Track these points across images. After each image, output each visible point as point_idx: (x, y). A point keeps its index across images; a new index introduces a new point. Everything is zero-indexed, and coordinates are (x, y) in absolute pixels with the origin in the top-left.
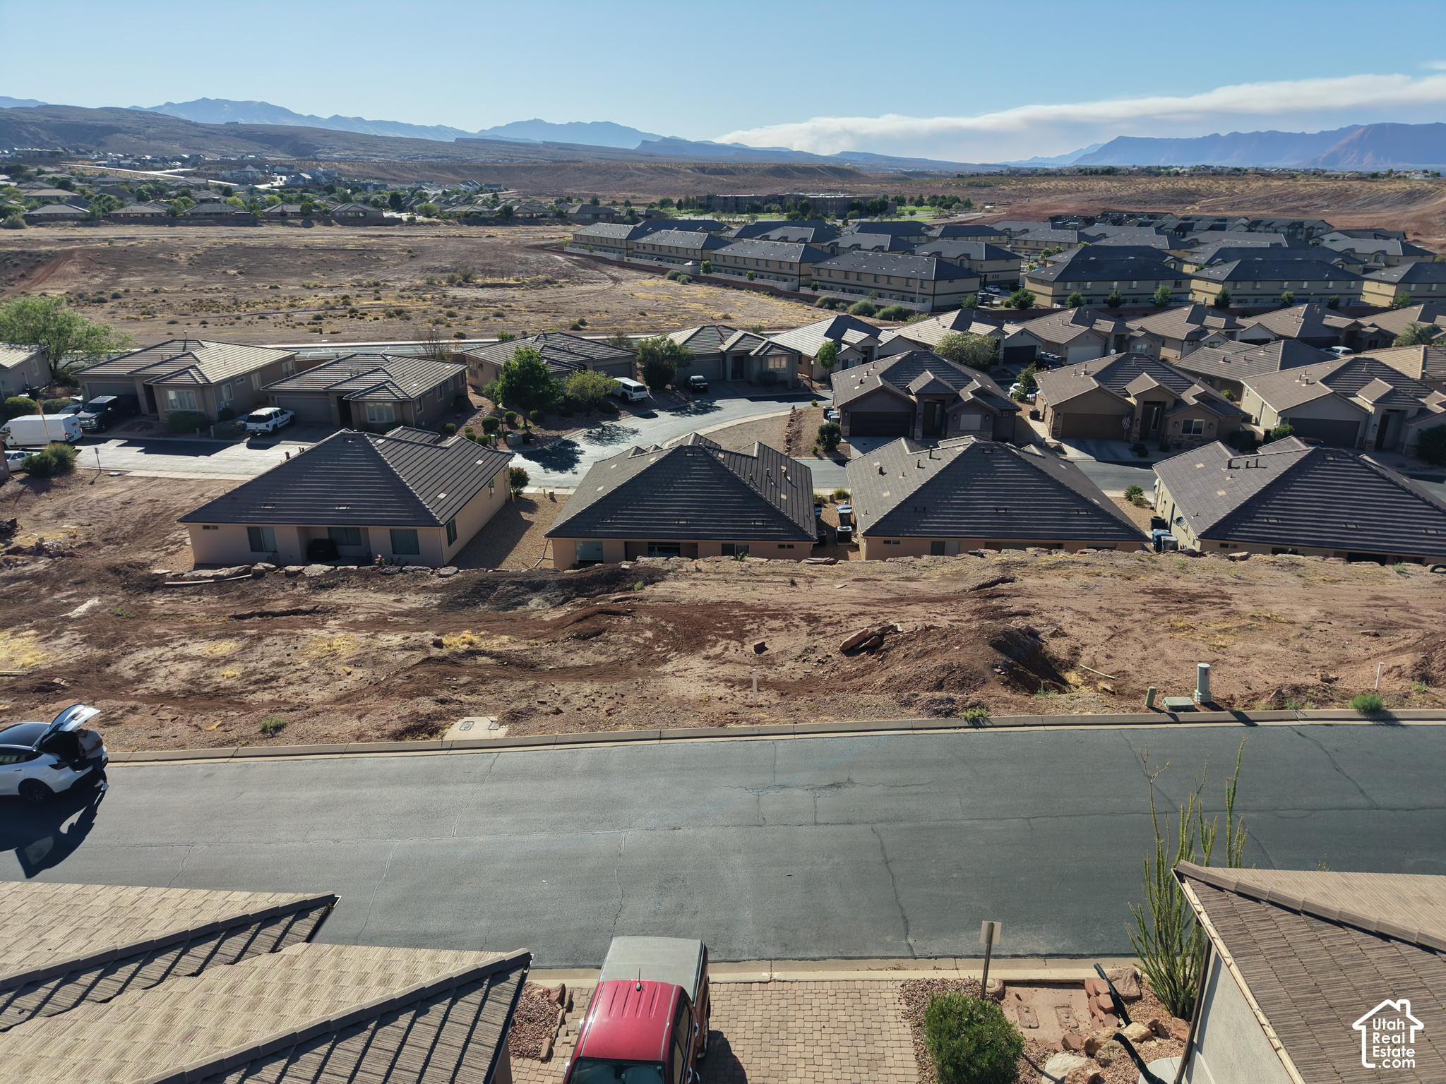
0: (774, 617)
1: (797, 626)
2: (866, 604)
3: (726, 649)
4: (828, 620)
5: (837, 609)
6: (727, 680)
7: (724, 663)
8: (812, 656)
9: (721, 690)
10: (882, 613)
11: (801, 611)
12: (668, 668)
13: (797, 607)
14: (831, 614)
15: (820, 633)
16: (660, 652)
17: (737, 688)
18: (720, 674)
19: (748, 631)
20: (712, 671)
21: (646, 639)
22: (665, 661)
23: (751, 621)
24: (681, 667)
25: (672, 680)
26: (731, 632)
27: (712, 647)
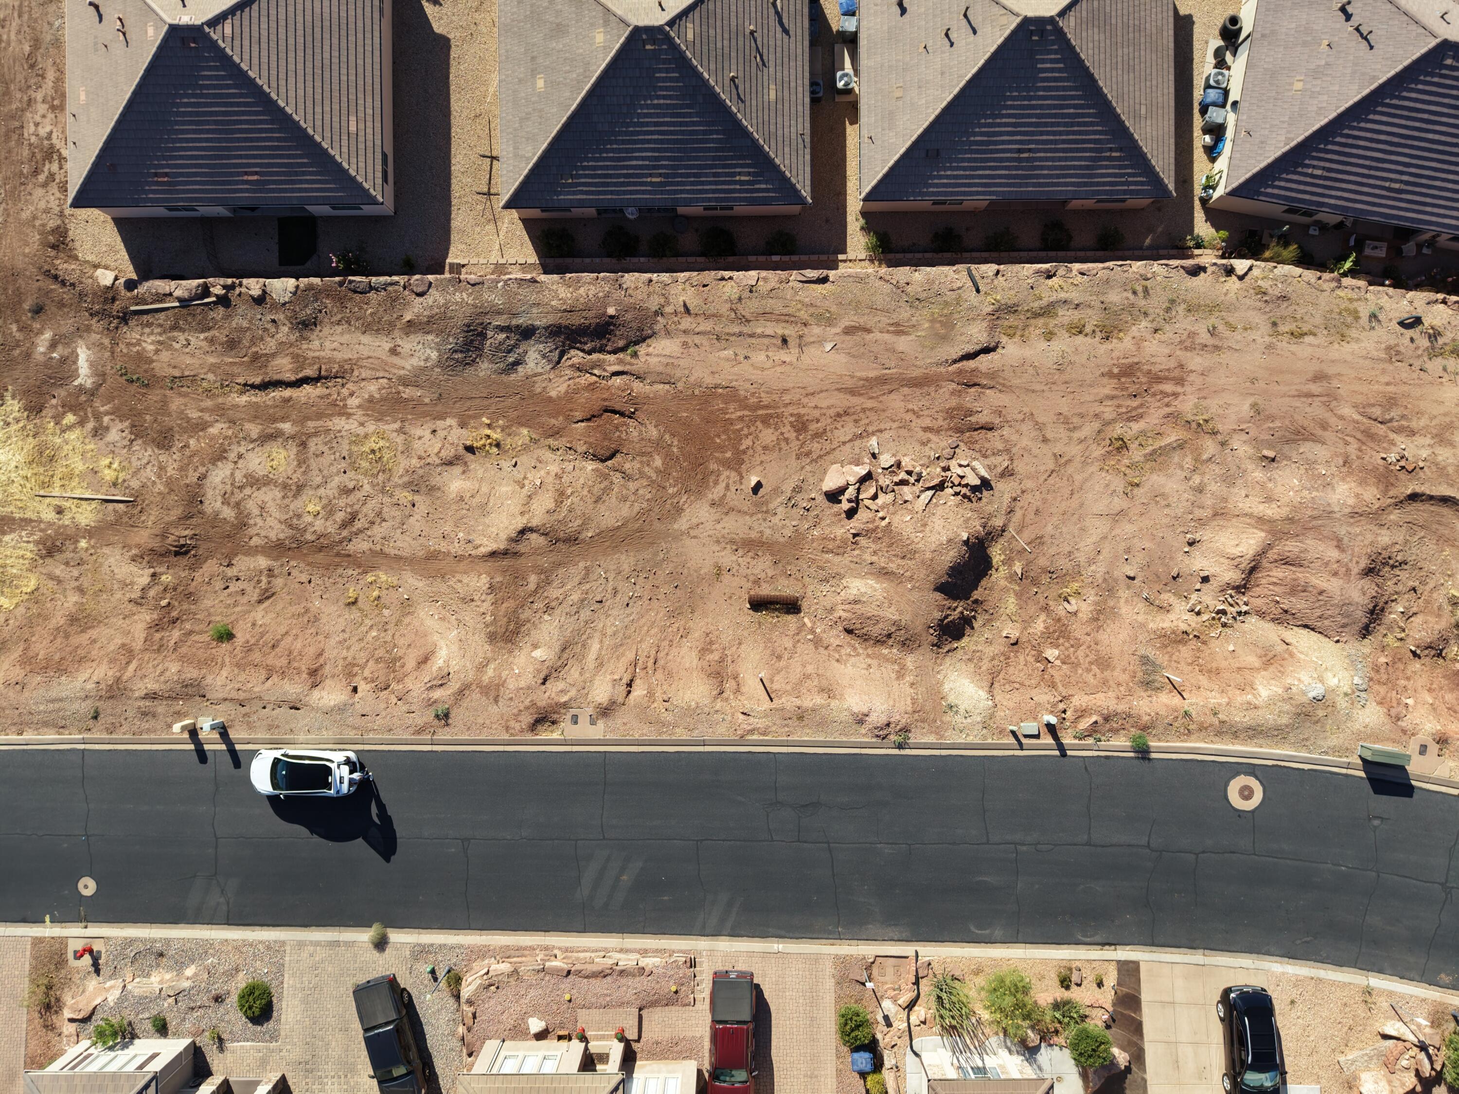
0: (766, 421)
1: (787, 440)
2: (852, 392)
3: (727, 487)
4: (813, 427)
5: (824, 401)
6: (732, 542)
7: (727, 513)
8: (799, 497)
9: (727, 558)
10: (864, 410)
11: (791, 409)
12: (682, 524)
13: (787, 398)
14: (816, 413)
15: (808, 454)
16: (673, 496)
17: (740, 552)
18: (726, 531)
19: (744, 452)
20: (719, 527)
21: (658, 471)
22: (679, 510)
23: (746, 431)
24: (695, 521)
25: (688, 542)
26: (728, 455)
27: (716, 483)
